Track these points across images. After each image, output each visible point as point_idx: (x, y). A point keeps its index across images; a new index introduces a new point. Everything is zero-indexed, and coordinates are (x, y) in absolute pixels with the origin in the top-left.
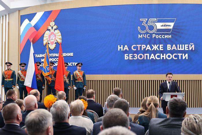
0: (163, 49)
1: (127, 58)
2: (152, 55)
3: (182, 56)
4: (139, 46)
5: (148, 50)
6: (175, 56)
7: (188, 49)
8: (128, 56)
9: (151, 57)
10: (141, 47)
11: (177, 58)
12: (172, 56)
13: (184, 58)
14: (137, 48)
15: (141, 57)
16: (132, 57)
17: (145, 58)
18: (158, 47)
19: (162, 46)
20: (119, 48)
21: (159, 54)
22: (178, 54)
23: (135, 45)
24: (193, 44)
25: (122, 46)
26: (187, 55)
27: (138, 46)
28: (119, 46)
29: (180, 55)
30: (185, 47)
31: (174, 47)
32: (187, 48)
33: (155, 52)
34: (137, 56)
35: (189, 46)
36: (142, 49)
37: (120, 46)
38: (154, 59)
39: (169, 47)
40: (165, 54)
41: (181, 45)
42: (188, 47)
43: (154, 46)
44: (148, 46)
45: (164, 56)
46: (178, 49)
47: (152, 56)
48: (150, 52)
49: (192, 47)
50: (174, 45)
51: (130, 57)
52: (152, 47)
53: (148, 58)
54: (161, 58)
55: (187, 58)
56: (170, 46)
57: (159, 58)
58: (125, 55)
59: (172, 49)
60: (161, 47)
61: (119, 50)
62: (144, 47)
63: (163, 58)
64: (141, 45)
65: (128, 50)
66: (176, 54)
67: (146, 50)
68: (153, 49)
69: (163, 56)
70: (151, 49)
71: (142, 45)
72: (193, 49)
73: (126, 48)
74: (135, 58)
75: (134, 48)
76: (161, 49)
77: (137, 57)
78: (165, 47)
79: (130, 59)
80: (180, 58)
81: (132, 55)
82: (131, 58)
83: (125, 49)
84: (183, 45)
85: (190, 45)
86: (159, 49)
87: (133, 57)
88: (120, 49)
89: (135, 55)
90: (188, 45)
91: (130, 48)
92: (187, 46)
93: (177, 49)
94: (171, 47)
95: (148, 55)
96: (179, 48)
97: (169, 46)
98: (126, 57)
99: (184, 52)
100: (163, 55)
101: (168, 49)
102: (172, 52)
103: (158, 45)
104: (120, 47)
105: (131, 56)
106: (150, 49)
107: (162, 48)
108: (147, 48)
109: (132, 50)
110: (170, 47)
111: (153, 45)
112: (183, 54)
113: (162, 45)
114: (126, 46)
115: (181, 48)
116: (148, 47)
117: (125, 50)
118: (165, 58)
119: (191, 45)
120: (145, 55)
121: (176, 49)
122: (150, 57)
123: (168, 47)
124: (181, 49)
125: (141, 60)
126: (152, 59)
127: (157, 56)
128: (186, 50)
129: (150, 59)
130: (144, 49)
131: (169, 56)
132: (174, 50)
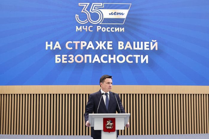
0: (111, 48)
1: (58, 60)
2: (96, 56)
3: (139, 59)
4: (76, 43)
6: (130, 59)
7: (148, 49)
8: (61, 58)
9: (95, 60)
10: (79, 45)
11: (132, 62)
12: (126, 59)
13: (142, 61)
14: (73, 45)
15: (79, 59)
16: (66, 59)
17: (86, 61)
18: (104, 45)
19: (110, 44)
20: (47, 45)
21: (106, 56)
22: (134, 56)
23: (71, 42)
24: (155, 41)
25: (51, 43)
26: (147, 57)
28: (47, 43)
29: (137, 56)
30: (145, 46)
31: (128, 45)
33: (100, 52)
34: (74, 58)
35: (149, 45)
36: (82, 48)
37: (49, 44)
38: (99, 62)
39: (121, 45)
40: (114, 56)
41: (138, 43)
42: (148, 46)
43: (99, 43)
44: (90, 43)
45: (114, 59)
46: (135, 48)
47: (96, 59)
48: (93, 52)
49: (155, 45)
50: (128, 43)
51: (63, 59)
52: (95, 45)
53: (90, 61)
54: (110, 62)
55: (147, 62)
56: (122, 43)
57: (106, 62)
58: (57, 56)
59: (125, 49)
60: (109, 45)
61: (47, 48)
62: (84, 44)
63: (112, 61)
64: (79, 42)
65: (60, 48)
66: (131, 56)
67: (87, 48)
68: (97, 48)
69: (112, 59)
70: (95, 47)
71: (81, 42)
72: (156, 49)
73: (58, 45)
74: (71, 60)
75: (70, 45)
76: (109, 48)
78: (115, 45)
79: (63, 62)
80: (137, 62)
81: (66, 56)
82: (65, 60)
83: (56, 47)
84: (142, 43)
85: (151, 43)
86: (106, 47)
87: (68, 59)
88: (49, 47)
89: (71, 57)
90: (148, 43)
91: (63, 46)
92: (147, 44)
93: (133, 47)
94: (125, 45)
95: (90, 56)
96: (136, 47)
97: (121, 44)
99: (143, 53)
100: (112, 57)
101: (119, 48)
102: (126, 52)
103: (105, 42)
105: (65, 57)
106: (93, 48)
107: (110, 47)
108: (89, 47)
109: (66, 48)
110: (122, 45)
111: (97, 42)
112: (142, 56)
113: (111, 42)
114: (57, 43)
115: (139, 46)
116: (90, 45)
117: (56, 48)
118: (114, 62)
119: (154, 43)
120: (86, 56)
121: (131, 49)
122: (92, 60)
123: (119, 45)
124: (138, 48)
125: (79, 63)
126: (96, 62)
127: (103, 59)
128: (146, 50)
129: (93, 62)
130: (84, 47)
131: (121, 59)
132: (128, 49)
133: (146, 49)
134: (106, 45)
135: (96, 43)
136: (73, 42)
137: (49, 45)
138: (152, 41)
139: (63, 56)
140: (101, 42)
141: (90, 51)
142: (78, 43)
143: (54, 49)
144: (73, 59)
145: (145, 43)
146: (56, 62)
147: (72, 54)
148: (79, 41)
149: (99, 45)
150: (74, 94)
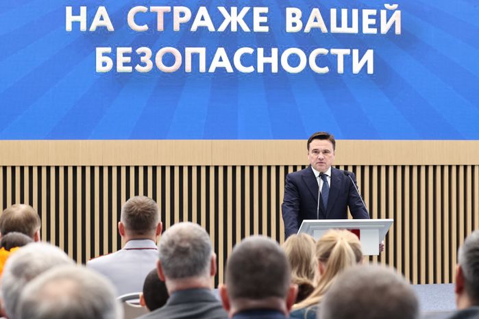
0: (266, 29)
1: (104, 64)
2: (221, 52)
3: (348, 60)
4: (160, 10)
5: (199, 28)
6: (321, 61)
7: (374, 31)
8: (113, 56)
9: (215, 64)
10: (169, 17)
11: (326, 70)
12: (309, 61)
13: (357, 67)
14: (151, 19)
15: (169, 60)
16: (128, 59)
17: (188, 68)
18: (245, 19)
19: (262, 15)
20: (70, 18)
21: (250, 51)
22: (333, 51)
23: (144, 9)
24: (395, 6)
25: (83, 9)
26: (369, 55)
27: (156, 14)
28: (69, 10)
29: (341, 53)
30: (364, 22)
31: (316, 20)
32: (370, 26)
33: (231, 40)
34: (153, 59)
35: (378, 17)
36: (176, 27)
37: (76, 12)
38: (230, 70)
39: (293, 19)
40: (275, 51)
41: (344, 12)
42: (373, 21)
43: (229, 12)
44: (203, 11)
45: (273, 60)
46: (334, 29)
47: (221, 60)
48: (211, 40)
49: (393, 21)
50: (316, 12)
51: (121, 59)
52: (217, 19)
53: (202, 68)
54: (260, 69)
55: (370, 70)
56: (298, 12)
57: (251, 69)
58: (99, 51)
59: (307, 30)
60: (257, 19)
61: (69, 27)
62: (182, 15)
63: (267, 66)
64: (168, 9)
65: (111, 28)
66: (324, 51)
67: (194, 28)
68: (222, 28)
69: (268, 60)
70: (217, 26)
71: (175, 8)
72: (398, 31)
73: (103, 18)
74: (144, 65)
75: (139, 19)
76: (257, 28)
78: (275, 20)
79: (121, 68)
80: (340, 69)
81: (129, 50)
82: (125, 64)
83: (96, 23)
84: (355, 12)
85: (383, 13)
86: (251, 25)
87: (136, 59)
88: (76, 25)
89: (143, 54)
90: (374, 12)
91: (118, 18)
92: (370, 17)
93: (328, 26)
94: (304, 20)
95: (202, 51)
96: (339, 24)
97: (294, 15)
98: (102, 61)
99: (359, 42)
100: (267, 54)
101: (289, 28)
102: (307, 41)
103: (245, 10)
104: (73, 15)
105: (125, 55)
106: (211, 28)
107: (262, 24)
108: (197, 23)
109: (129, 27)
110: (297, 20)
111: (222, 10)
112: (356, 52)
113: (265, 10)
114: (102, 10)
115: (346, 23)
116: (203, 19)
117: (98, 28)
118: (275, 69)
119: (390, 14)
120: (189, 51)
121: (324, 30)
122: (209, 63)
123: (289, 20)
124: (344, 29)
125: (169, 73)
126: (220, 70)
127: (241, 60)
128: (367, 35)
129: (212, 69)
130: (184, 24)
131: (294, 60)
132: (316, 30)
133: (366, 30)
134: (249, 19)
135: (220, 12)
136: (149, 9)
137: (76, 18)
138: (385, 8)
139: (120, 51)
140: (234, 10)
141: (200, 38)
142: (164, 13)
143: (93, 28)
144: (151, 59)
145: (366, 13)
146: (100, 68)
147: (146, 46)
148: (167, 5)
149: (228, 19)
150: (156, 165)
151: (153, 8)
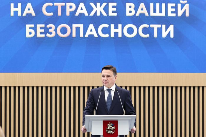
0: (115, 14)
1: (30, 33)
2: (91, 26)
3: (160, 30)
4: (59, 5)
5: (80, 14)
6: (145, 31)
7: (174, 15)
8: (35, 29)
9: (88, 33)
10: (64, 9)
11: (148, 36)
12: (138, 31)
13: (164, 34)
14: (54, 9)
15: (64, 31)
16: (43, 31)
17: (74, 35)
18: (104, 9)
19: (113, 7)
20: (13, 9)
21: (107, 26)
22: (152, 26)
23: (51, 4)
24: (186, 2)
25: (20, 5)
26: (171, 28)
27: (57, 7)
28: (12, 5)
29: (156, 27)
30: (168, 10)
31: (142, 9)
32: (172, 12)
33: (97, 21)
34: (56, 30)
35: (176, 8)
36: (68, 14)
38: (96, 36)
39: (130, 9)
40: (120, 26)
41: (158, 5)
42: (174, 10)
43: (96, 5)
44: (82, 5)
45: (119, 31)
46: (152, 14)
47: (91, 31)
48: (86, 20)
49: (184, 10)
50: (142, 5)
51: (39, 31)
52: (89, 9)
53: (81, 35)
54: (112, 35)
55: (172, 36)
56: (133, 5)
57: (107, 35)
58: (28, 26)
59: (137, 14)
60: (111, 9)
61: (12, 14)
62: (71, 7)
63: (116, 34)
64: (64, 4)
65: (34, 14)
66: (147, 26)
67: (77, 14)
68: (92, 14)
69: (116, 31)
70: (89, 12)
71: (67, 4)
72: (187, 14)
73: (30, 9)
74: (51, 33)
75: (48, 9)
76: (111, 14)
77: (54, 31)
78: (121, 9)
79: (39, 35)
80: (156, 35)
81: (43, 26)
82: (41, 33)
83: (26, 12)
84: (164, 5)
85: (179, 6)
87: (46, 31)
88: (15, 13)
89: (51, 28)
90: (174, 5)
91: (38, 9)
92: (172, 7)
93: (149, 12)
94: (136, 9)
95: (81, 26)
96: (155, 11)
97: (130, 7)
98: (29, 31)
99: (166, 21)
100: (116, 27)
101: (128, 14)
102: (138, 20)
103: (104, 4)
104: (14, 7)
105: (41, 28)
106: (86, 14)
107: (113, 12)
108: (79, 11)
109: (43, 14)
110: (132, 9)
111: (92, 4)
112: (164, 26)
113: (115, 4)
114: (29, 5)
115: (159, 11)
116: (82, 9)
117: (27, 14)
118: (120, 35)
119: (183, 6)
120: (74, 26)
121: (147, 14)
122: (85, 33)
123: (128, 9)
124: (158, 14)
125: (64, 38)
126: (91, 36)
127: (102, 31)
128: (170, 17)
129: (87, 36)
130: (72, 12)
131: (130, 31)
132: (142, 15)
133: (170, 14)
134: (106, 9)
135: (91, 6)
137: (16, 9)
138: (180, 3)
139: (39, 26)
140: (98, 4)
141: (81, 19)
142: (62, 6)
143: (24, 14)
144: (54, 30)
145: (170, 5)
146: (28, 35)
147: (52, 24)
148: (63, 2)
149: (95, 9)
150: (56, 86)
151: (55, 4)
